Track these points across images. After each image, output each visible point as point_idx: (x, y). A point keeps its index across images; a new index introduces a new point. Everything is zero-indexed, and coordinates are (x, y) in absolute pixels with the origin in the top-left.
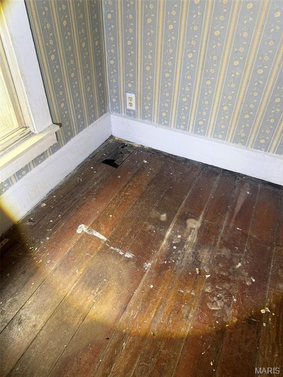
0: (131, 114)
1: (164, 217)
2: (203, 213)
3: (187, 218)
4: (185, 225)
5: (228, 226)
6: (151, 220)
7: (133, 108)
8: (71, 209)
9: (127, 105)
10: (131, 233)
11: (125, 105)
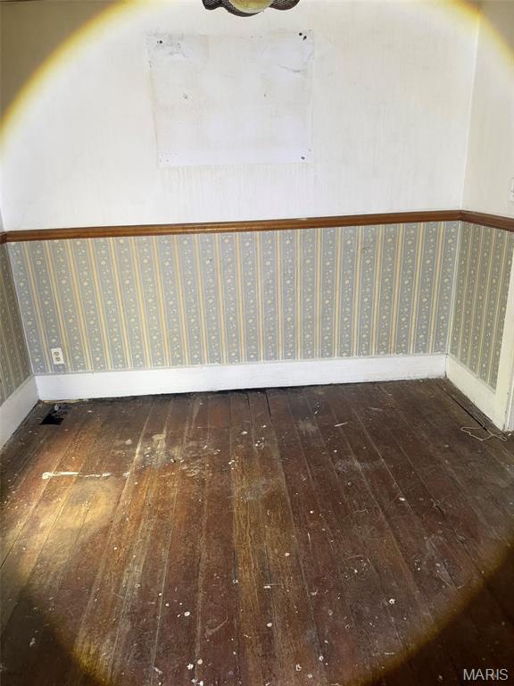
0: (60, 370)
1: (129, 442)
2: (165, 428)
3: (152, 435)
4: (152, 440)
5: (190, 429)
6: (116, 448)
7: (62, 362)
8: (25, 466)
9: (54, 360)
10: (101, 462)
11: (51, 361)
